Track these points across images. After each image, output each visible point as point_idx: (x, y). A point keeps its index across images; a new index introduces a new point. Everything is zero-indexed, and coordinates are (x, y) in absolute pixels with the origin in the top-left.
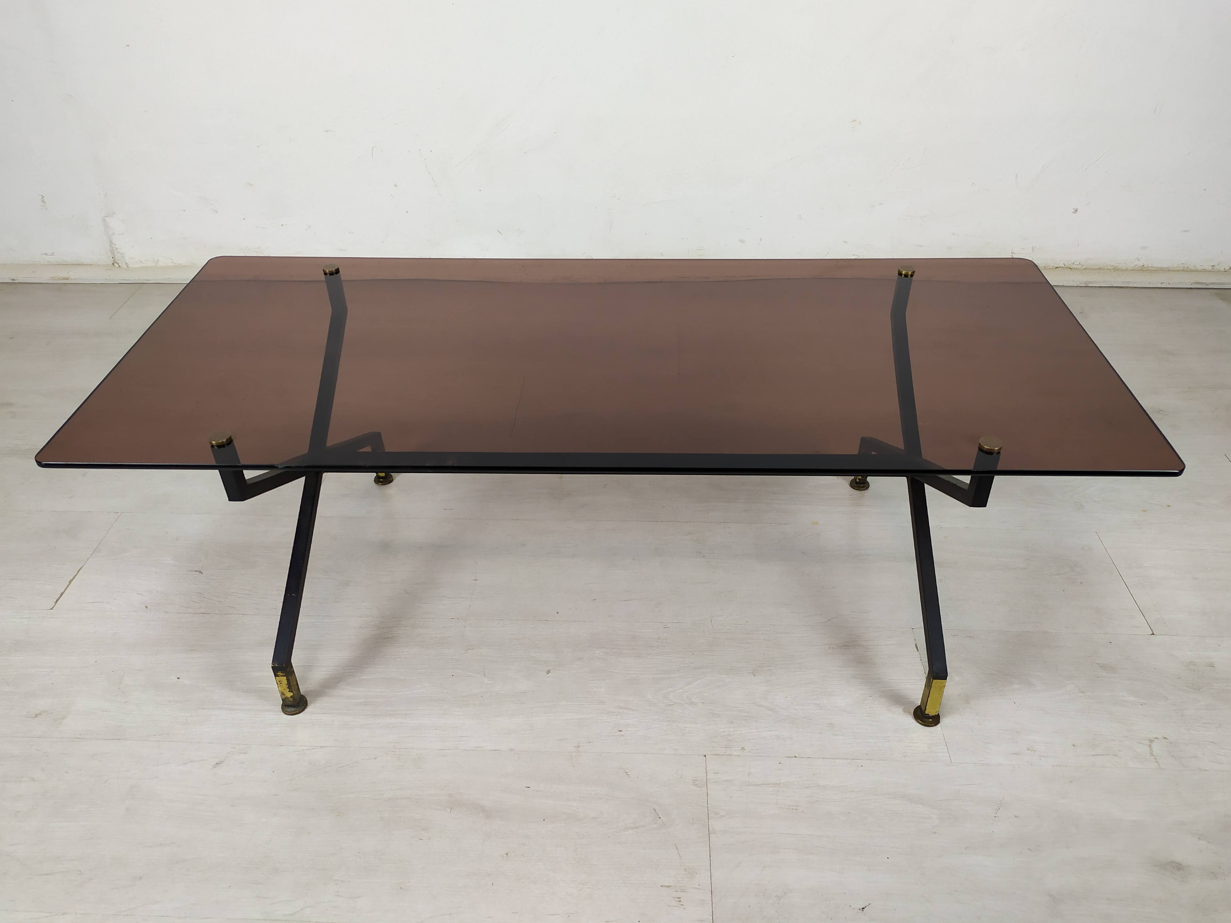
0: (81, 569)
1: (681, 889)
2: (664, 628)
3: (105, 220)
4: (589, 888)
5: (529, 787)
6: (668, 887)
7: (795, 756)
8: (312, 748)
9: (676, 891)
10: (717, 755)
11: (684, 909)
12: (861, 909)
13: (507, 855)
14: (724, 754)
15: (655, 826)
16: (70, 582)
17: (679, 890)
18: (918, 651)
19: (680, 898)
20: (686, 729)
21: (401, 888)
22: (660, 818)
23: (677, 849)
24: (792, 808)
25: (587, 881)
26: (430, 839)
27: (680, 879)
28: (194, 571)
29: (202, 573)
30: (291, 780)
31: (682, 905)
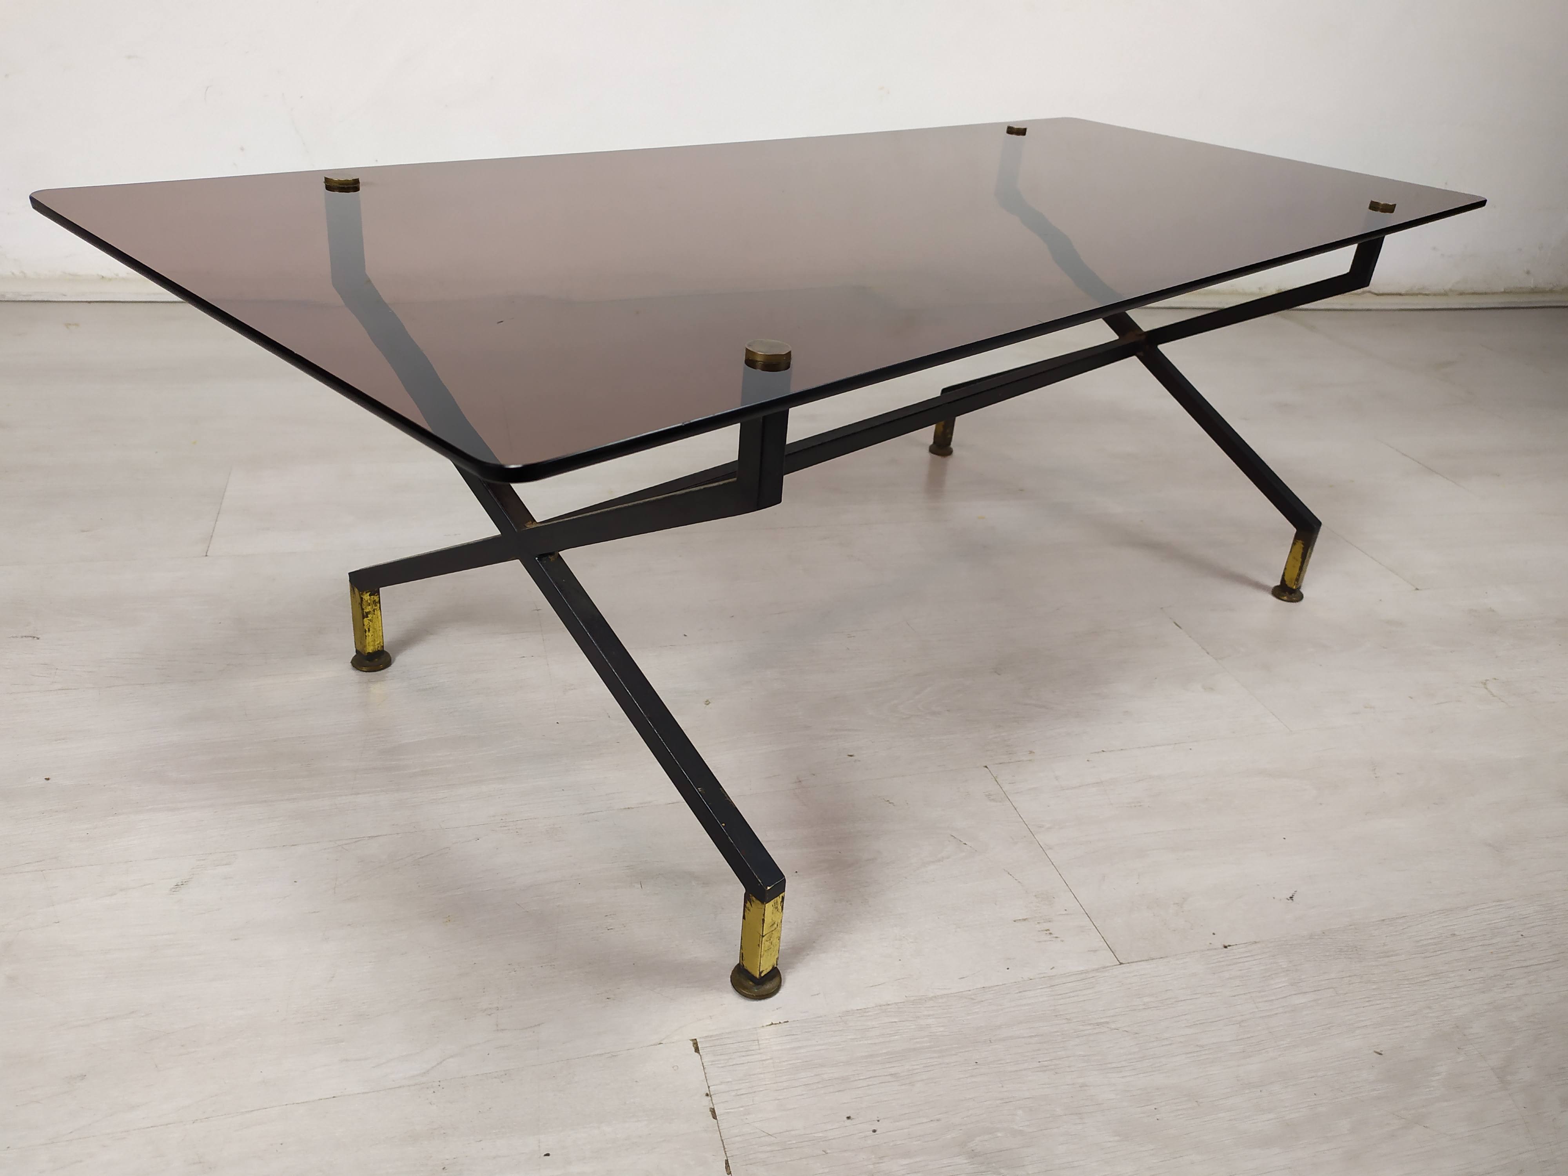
1: (1044, 919)
4: (912, 942)
6: (1025, 920)
7: (1103, 751)
8: (354, 840)
9: (1038, 923)
10: (1001, 764)
11: (1062, 941)
12: (1289, 899)
14: (1010, 761)
15: (964, 854)
17: (1042, 921)
19: (1048, 930)
20: (943, 741)
21: (608, 998)
22: (965, 844)
23: (1011, 875)
24: (1134, 805)
25: (904, 936)
26: (625, 927)
27: (1035, 909)
28: (22, 637)
29: (38, 639)
30: (335, 887)
31: (1057, 937)
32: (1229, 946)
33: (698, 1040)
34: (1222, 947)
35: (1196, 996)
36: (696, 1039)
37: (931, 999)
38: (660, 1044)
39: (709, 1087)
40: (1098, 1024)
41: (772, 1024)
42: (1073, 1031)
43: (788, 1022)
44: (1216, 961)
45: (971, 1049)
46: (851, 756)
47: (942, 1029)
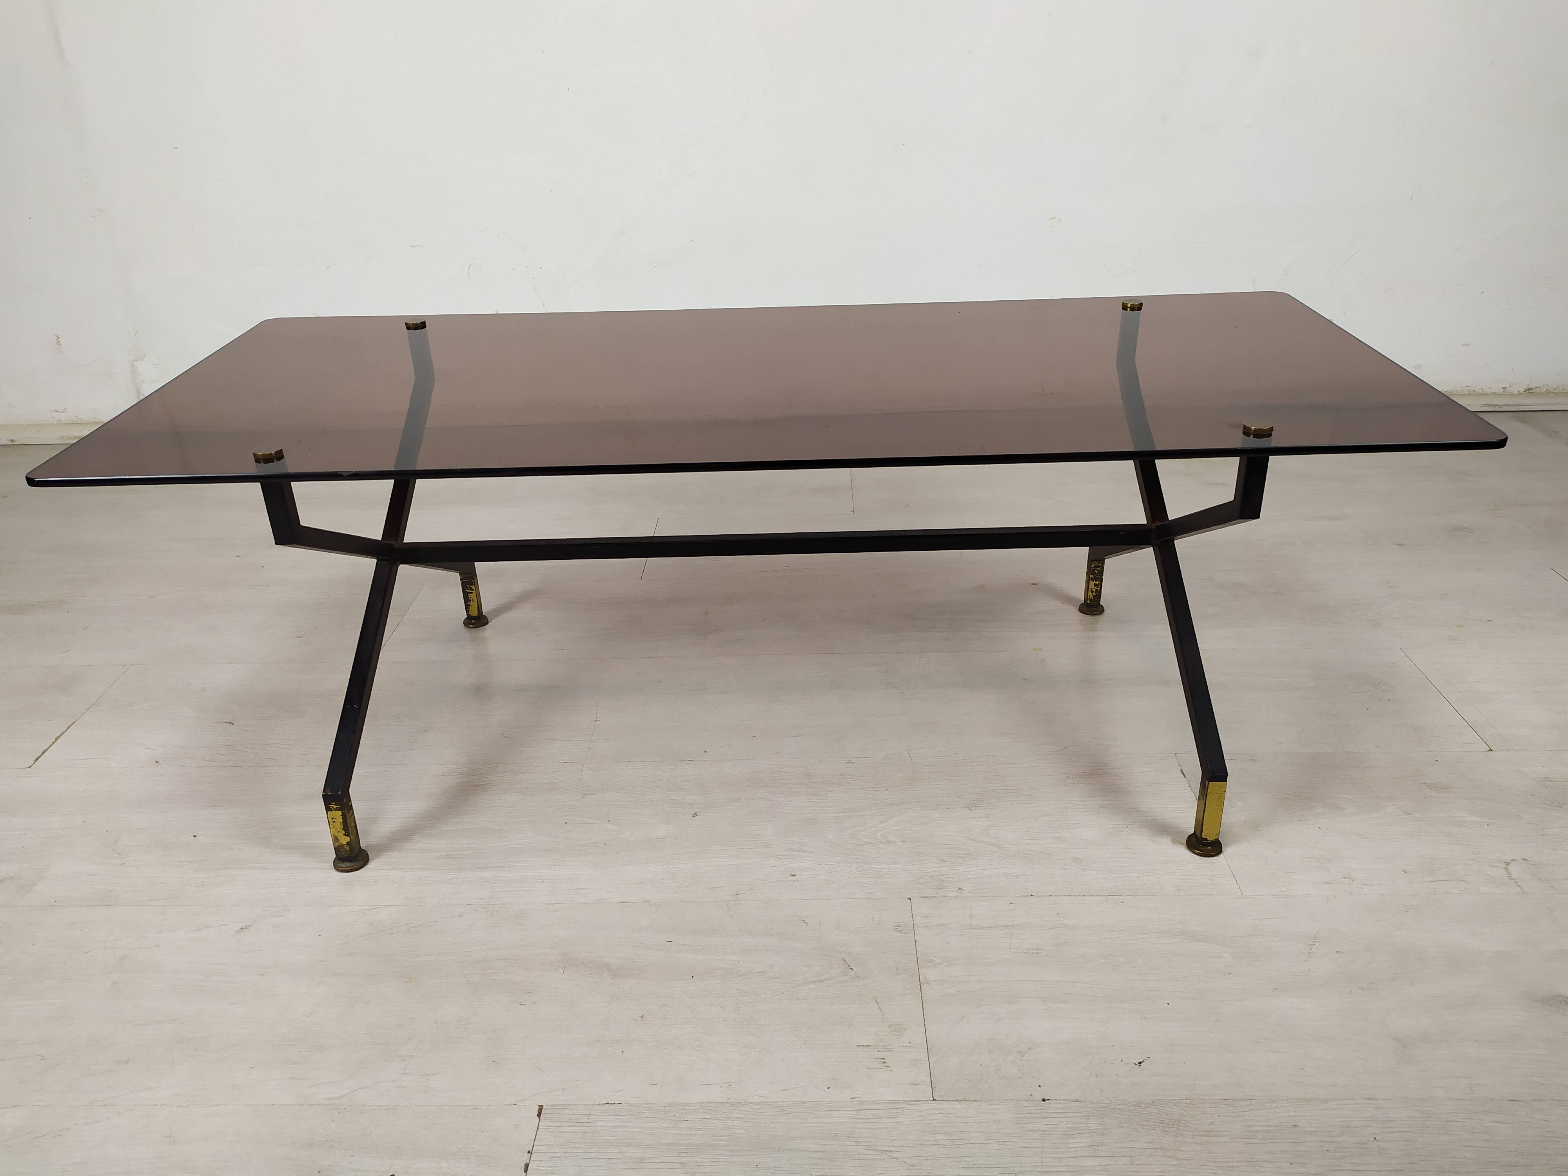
0: (73, 723)
1: (885, 1049)
2: (848, 763)
3: (133, 365)
4: (757, 1051)
5: (672, 941)
6: (867, 1046)
7: (1031, 895)
8: (374, 907)
9: (879, 1051)
10: (925, 897)
11: (891, 1071)
12: (1137, 1064)
13: (643, 1018)
14: (936, 895)
15: (846, 978)
16: (57, 739)
17: (883, 1050)
18: (1185, 777)
19: (884, 1059)
20: (883, 870)
21: (493, 1062)
22: (852, 969)
23: (878, 1003)
24: (1032, 951)
25: (754, 1044)
26: (534, 1004)
27: (883, 1037)
28: (224, 723)
29: (233, 724)
30: (344, 943)
31: (888, 1067)
32: (1048, 1100)
33: (544, 1107)
34: (1042, 1099)
35: (988, 1142)
36: (543, 1106)
37: (748, 1104)
38: (515, 1105)
39: (534, 1146)
40: (882, 1151)
41: (608, 1103)
42: (856, 1153)
43: (621, 1103)
44: (1028, 1112)
45: (758, 1153)
46: (794, 876)
47: (742, 1132)
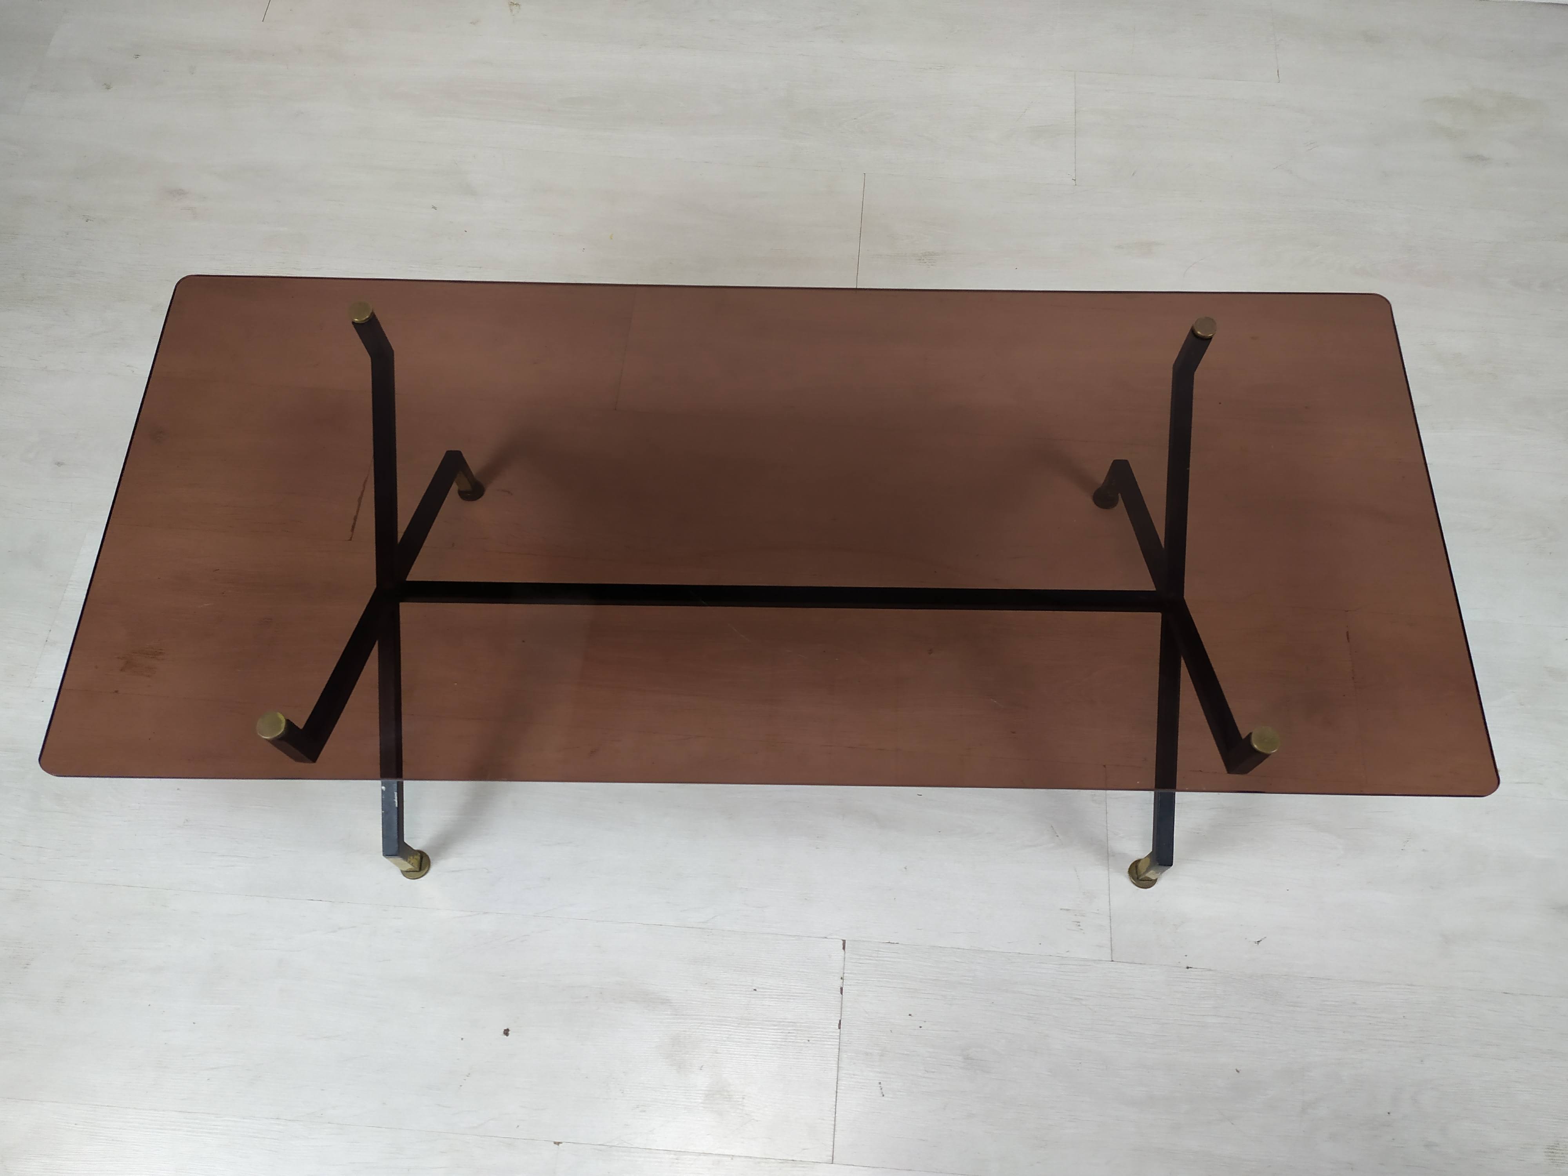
1: (1080, 913)
5: (921, 795)
6: (1068, 910)
7: (1201, 771)
9: (1076, 915)
10: (1117, 767)
11: (1084, 933)
12: (1256, 942)
13: (906, 869)
14: (1125, 765)
15: (1053, 844)
19: (1079, 922)
20: (1085, 733)
22: (1058, 836)
23: (1076, 871)
26: (826, 848)
27: (1079, 903)
31: (1081, 929)
32: (1191, 968)
34: (1185, 967)
35: (1147, 998)
36: (845, 941)
37: (985, 952)
38: (826, 937)
39: (844, 973)
40: (1076, 999)
42: (1058, 999)
43: (898, 943)
44: (1175, 976)
45: (993, 992)
47: (982, 975)
